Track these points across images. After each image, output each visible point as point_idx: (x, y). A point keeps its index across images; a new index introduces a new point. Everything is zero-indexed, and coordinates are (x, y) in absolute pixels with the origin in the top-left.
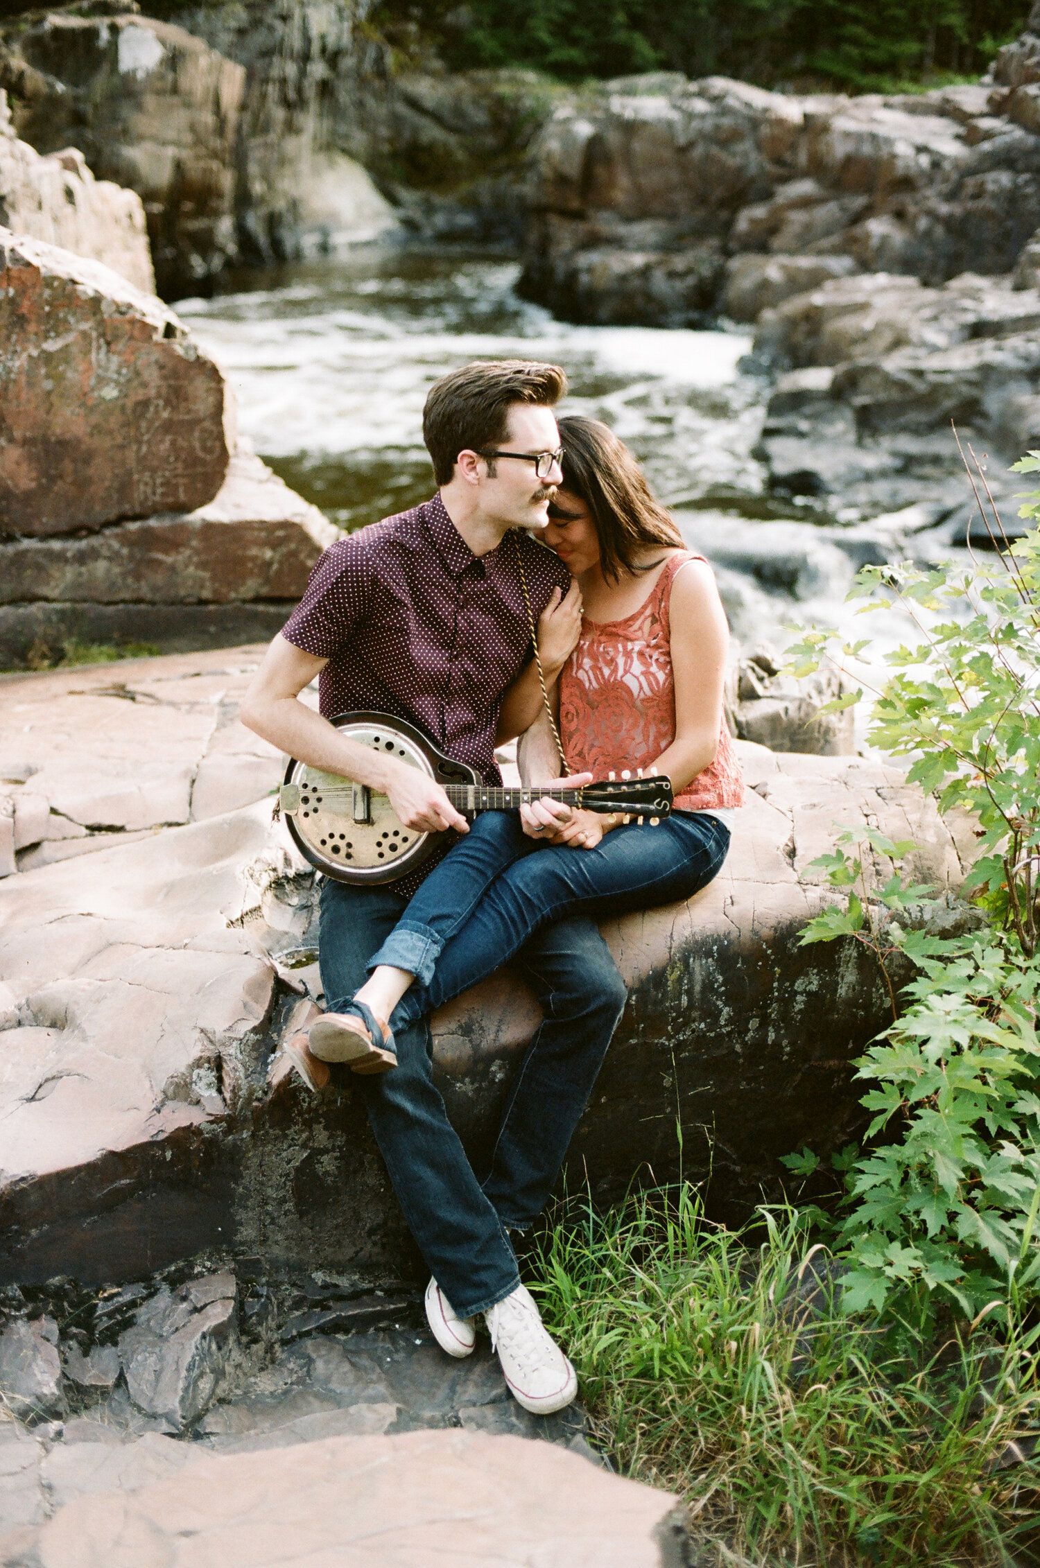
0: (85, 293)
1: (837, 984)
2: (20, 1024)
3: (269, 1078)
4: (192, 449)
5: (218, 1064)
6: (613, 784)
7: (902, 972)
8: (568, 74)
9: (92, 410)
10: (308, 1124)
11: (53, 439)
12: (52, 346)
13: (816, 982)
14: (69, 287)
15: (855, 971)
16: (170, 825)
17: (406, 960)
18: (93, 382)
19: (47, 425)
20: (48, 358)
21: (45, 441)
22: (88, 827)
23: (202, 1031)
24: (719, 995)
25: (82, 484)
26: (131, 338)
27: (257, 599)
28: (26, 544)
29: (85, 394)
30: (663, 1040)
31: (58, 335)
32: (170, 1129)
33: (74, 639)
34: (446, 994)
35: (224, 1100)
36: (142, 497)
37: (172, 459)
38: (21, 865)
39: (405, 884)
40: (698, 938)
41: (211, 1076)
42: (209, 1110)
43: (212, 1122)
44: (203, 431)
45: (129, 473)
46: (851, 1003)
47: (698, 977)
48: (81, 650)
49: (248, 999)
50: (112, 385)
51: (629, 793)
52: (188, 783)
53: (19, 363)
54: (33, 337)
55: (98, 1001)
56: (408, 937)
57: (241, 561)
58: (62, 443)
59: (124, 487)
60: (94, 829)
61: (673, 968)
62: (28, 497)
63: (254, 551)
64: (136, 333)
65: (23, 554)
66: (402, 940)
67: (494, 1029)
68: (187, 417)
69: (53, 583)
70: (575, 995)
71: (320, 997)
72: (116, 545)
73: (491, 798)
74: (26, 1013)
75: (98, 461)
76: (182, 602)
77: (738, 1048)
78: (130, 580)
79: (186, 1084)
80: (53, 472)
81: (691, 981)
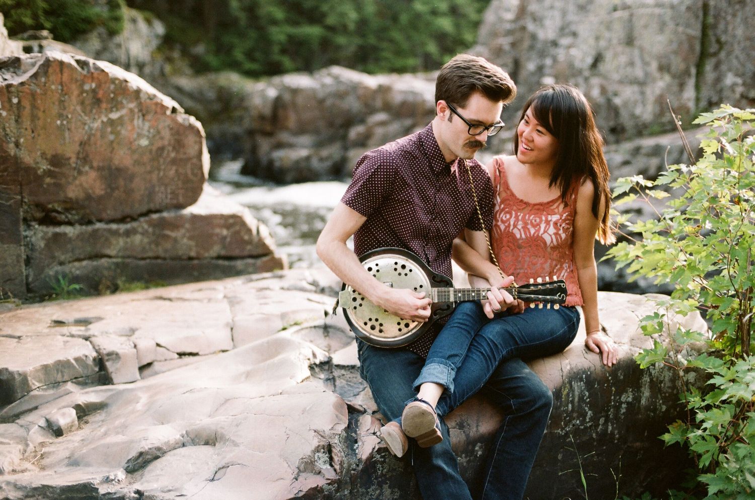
0: (132, 87)
1: (641, 397)
2: (184, 445)
3: (359, 456)
4: (186, 174)
5: (329, 449)
6: (533, 285)
7: (670, 391)
8: (254, 75)
9: (134, 152)
10: (380, 485)
11: (114, 168)
12: (114, 116)
13: (631, 396)
14: (124, 84)
15: (649, 390)
16: (223, 351)
17: (440, 378)
18: (135, 136)
19: (111, 160)
20: (111, 122)
21: (110, 168)
22: (178, 354)
23: (315, 431)
24: (587, 404)
25: (129, 192)
26: (156, 113)
27: (219, 257)
28: (98, 225)
29: (131, 143)
30: (559, 431)
31: (117, 110)
32: (305, 489)
33: (124, 279)
34: (459, 401)
35: (335, 470)
36: (160, 200)
37: (176, 179)
38: (142, 375)
39: (415, 346)
40: (575, 370)
41: (325, 457)
42: (327, 477)
43: (329, 484)
44: (192, 164)
45: (153, 186)
46: (647, 408)
47: (577, 393)
48: (127, 285)
49: (337, 413)
50: (145, 138)
51: (543, 290)
52: (229, 330)
53: (97, 125)
54: (104, 111)
55: (237, 426)
56: (438, 367)
57: (211, 236)
58: (118, 170)
59: (151, 194)
60: (181, 355)
61: (565, 387)
62: (100, 199)
63: (217, 230)
64: (159, 110)
65: (95, 231)
66: (434, 369)
67: (475, 425)
68: (185, 157)
69: (112, 247)
70: (526, 399)
71: (374, 413)
72: (146, 226)
73: (464, 295)
74: (186, 439)
75: (137, 180)
76: (179, 258)
77: (594, 435)
78: (153, 246)
79: (312, 462)
80: (113, 186)
81: (573, 395)
